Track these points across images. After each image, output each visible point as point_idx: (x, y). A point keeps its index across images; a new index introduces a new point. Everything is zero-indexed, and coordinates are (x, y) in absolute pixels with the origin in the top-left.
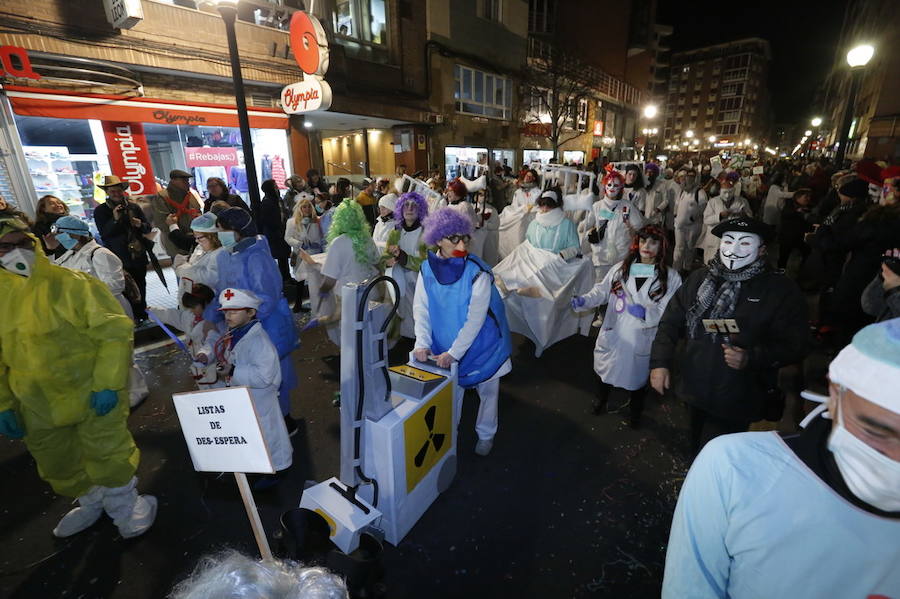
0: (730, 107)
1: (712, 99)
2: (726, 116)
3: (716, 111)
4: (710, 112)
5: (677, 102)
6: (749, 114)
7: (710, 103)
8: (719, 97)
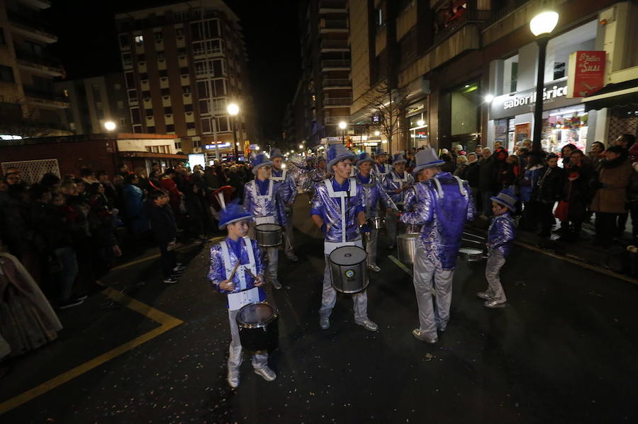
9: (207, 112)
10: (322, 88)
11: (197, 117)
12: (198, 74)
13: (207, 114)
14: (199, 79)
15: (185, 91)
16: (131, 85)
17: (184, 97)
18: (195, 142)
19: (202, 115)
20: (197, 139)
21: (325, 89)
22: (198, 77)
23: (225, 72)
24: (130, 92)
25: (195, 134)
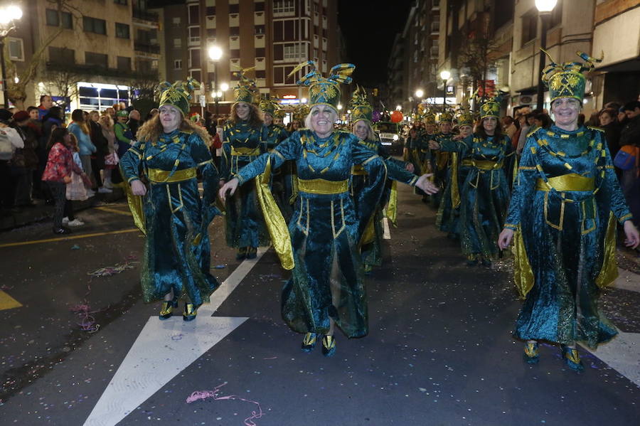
0: (289, 37)
1: (259, 20)
2: (287, 51)
3: (268, 42)
4: (260, 43)
5: (204, 23)
6: (319, 50)
7: (258, 27)
8: (269, 17)
9: (282, 59)
10: (430, 32)
11: (269, 64)
12: (276, 11)
13: (281, 61)
14: (276, 18)
15: (258, 32)
16: (195, 21)
17: (256, 39)
18: (263, 94)
19: (276, 62)
20: (267, 91)
21: (433, 34)
22: (275, 15)
23: (309, 10)
24: (191, 28)
25: (264, 86)
